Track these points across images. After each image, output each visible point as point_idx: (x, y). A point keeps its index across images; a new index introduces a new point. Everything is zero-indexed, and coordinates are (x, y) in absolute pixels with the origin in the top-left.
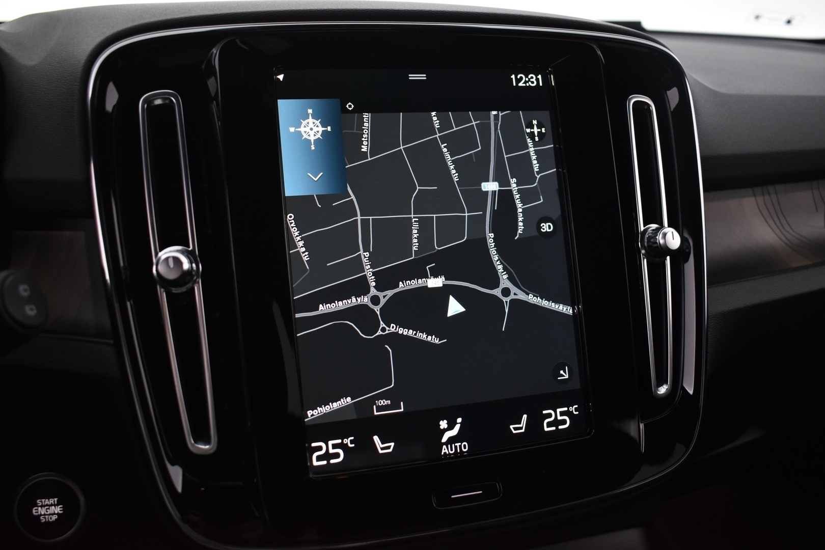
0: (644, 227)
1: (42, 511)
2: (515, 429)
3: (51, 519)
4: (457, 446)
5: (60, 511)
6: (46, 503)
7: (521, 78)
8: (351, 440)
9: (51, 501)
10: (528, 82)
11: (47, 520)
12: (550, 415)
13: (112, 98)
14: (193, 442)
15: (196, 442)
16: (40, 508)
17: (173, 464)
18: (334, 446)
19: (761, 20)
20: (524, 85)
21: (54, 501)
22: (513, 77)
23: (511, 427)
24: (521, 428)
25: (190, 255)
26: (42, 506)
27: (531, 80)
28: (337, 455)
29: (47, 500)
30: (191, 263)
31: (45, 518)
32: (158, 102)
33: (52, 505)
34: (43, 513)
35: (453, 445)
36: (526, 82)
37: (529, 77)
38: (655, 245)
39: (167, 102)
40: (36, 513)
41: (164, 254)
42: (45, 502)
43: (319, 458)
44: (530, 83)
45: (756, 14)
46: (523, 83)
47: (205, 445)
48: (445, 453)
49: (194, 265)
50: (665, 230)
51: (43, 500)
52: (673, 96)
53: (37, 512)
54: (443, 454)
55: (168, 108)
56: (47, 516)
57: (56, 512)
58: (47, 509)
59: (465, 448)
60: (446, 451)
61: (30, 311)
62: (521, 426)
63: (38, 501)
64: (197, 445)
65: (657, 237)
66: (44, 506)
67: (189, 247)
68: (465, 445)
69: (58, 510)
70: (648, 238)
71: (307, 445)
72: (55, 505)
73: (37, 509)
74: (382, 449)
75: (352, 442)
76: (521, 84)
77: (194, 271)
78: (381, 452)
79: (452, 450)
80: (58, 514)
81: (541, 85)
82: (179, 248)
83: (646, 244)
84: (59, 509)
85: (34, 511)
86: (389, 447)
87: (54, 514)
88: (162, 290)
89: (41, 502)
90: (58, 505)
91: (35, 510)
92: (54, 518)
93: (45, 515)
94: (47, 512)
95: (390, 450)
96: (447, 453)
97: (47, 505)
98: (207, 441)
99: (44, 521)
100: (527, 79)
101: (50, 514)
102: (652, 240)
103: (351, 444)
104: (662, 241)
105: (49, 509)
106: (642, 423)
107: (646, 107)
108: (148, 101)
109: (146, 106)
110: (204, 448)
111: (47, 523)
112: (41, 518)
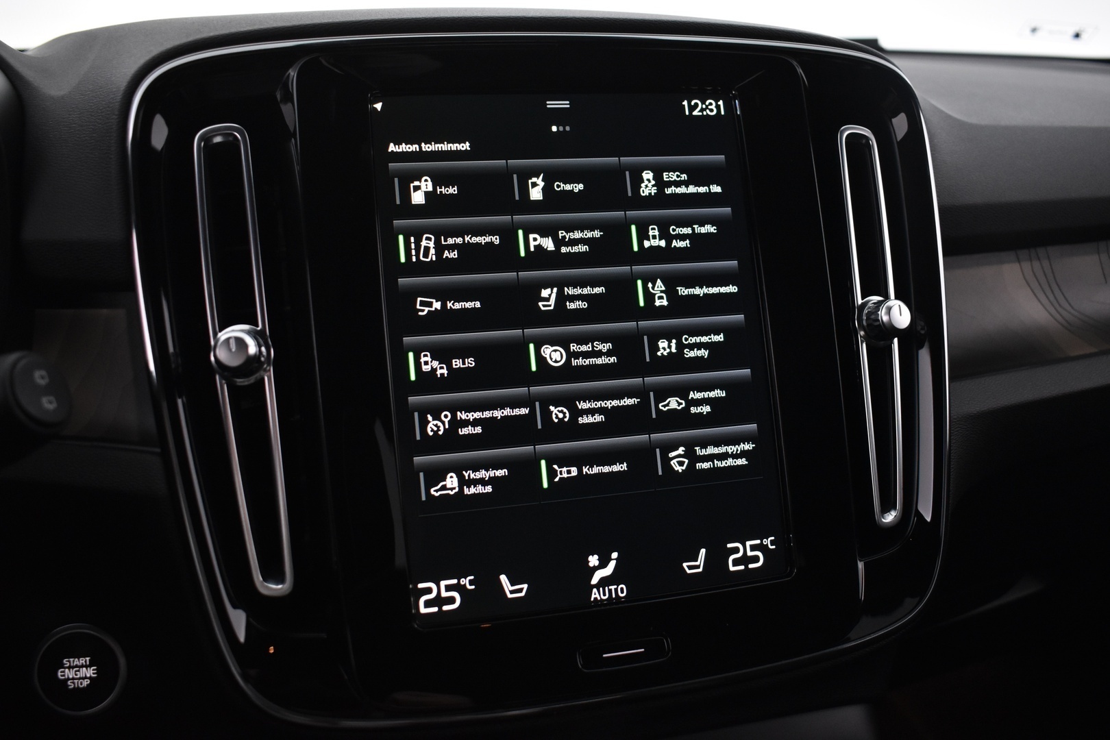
0: (862, 300)
1: (70, 674)
2: (690, 567)
3: (81, 684)
4: (611, 589)
5: (93, 674)
6: (75, 663)
7: (696, 105)
8: (470, 580)
9: (82, 661)
10: (705, 110)
11: (76, 686)
12: (736, 550)
13: (160, 135)
14: (261, 579)
15: (265, 579)
16: (67, 670)
17: (235, 607)
18: (448, 588)
19: (1038, 34)
20: (701, 114)
21: (86, 661)
22: (685, 103)
23: (685, 565)
24: (698, 567)
25: (255, 335)
26: (70, 668)
27: (710, 107)
28: (451, 600)
29: (76, 659)
30: (259, 346)
31: (74, 683)
32: (218, 139)
33: (82, 666)
34: (71, 677)
35: (607, 588)
36: (702, 110)
37: (707, 103)
38: (877, 323)
39: (231, 139)
40: (62, 676)
41: (223, 336)
42: (73, 661)
43: (428, 604)
44: (708, 110)
45: (1033, 25)
46: (699, 112)
47: (277, 584)
48: (596, 599)
49: (263, 349)
50: (890, 303)
51: (72, 660)
52: (900, 124)
53: (64, 676)
54: (592, 599)
55: (231, 146)
56: (76, 681)
57: (88, 675)
58: (76, 671)
59: (622, 592)
60: (597, 596)
61: (49, 404)
62: (697, 563)
63: (65, 661)
64: (266, 584)
65: (879, 313)
66: (73, 667)
67: (258, 326)
68: (622, 589)
69: (90, 672)
70: (867, 314)
71: (411, 586)
72: (86, 667)
73: (64, 672)
74: (512, 592)
75: (471, 583)
76: (696, 113)
77: (263, 356)
78: (510, 596)
79: (604, 595)
80: (90, 678)
81: (723, 113)
82: (246, 327)
83: (864, 323)
84: (92, 672)
85: (59, 674)
86: (520, 590)
87: (86, 678)
88: (224, 382)
89: (69, 661)
90: (90, 666)
91: (61, 672)
92: (86, 683)
93: (73, 679)
94: (76, 675)
95: (522, 594)
96: (599, 598)
97: (76, 666)
98: (280, 579)
99: (72, 687)
100: (704, 106)
101: (80, 679)
102: (873, 317)
103: (470, 585)
104: (885, 318)
105: (79, 671)
106: (861, 561)
107: (864, 141)
108: (206, 139)
109: (203, 144)
110: (275, 588)
111: (77, 690)
112: (69, 682)
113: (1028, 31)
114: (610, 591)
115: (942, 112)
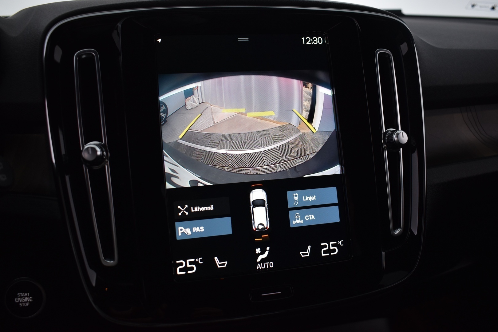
0: (385, 130)
1: (20, 300)
2: (303, 254)
3: (26, 305)
4: (266, 264)
5: (31, 300)
6: (23, 295)
7: (308, 39)
8: (200, 259)
9: (26, 294)
10: (312, 41)
11: (23, 305)
12: (325, 246)
14: (103, 258)
15: (105, 258)
16: (19, 298)
17: (91, 269)
18: (190, 263)
20: (310, 43)
21: (27, 294)
22: (303, 38)
23: (301, 253)
24: (307, 254)
25: (102, 147)
26: (20, 297)
27: (314, 40)
28: (192, 269)
29: (23, 293)
30: (102, 151)
31: (22, 304)
32: (84, 56)
33: (26, 297)
34: (21, 301)
35: (264, 263)
36: (311, 42)
37: (313, 39)
38: (392, 141)
40: (17, 301)
41: (86, 147)
42: (22, 294)
43: (181, 270)
44: (313, 42)
45: (473, 3)
46: (309, 43)
48: (259, 268)
49: (105, 153)
50: (398, 132)
51: (21, 294)
52: (404, 48)
53: (18, 301)
54: (257, 269)
55: (90, 58)
56: (23, 303)
58: (23, 299)
59: (271, 266)
60: (260, 267)
61: (3, 178)
62: (307, 252)
63: (18, 294)
64: (106, 260)
65: (393, 136)
67: (102, 142)
68: (271, 264)
70: (387, 137)
71: (173, 262)
72: (28, 297)
73: (18, 299)
74: (220, 265)
75: (201, 261)
76: (308, 43)
77: (105, 156)
78: (219, 267)
79: (263, 267)
80: (30, 302)
82: (97, 142)
83: (386, 141)
85: (16, 300)
86: (224, 264)
87: (28, 302)
88: (87, 168)
89: (20, 294)
91: (17, 299)
92: (27, 304)
93: (22, 302)
95: (225, 266)
96: (261, 268)
97: (23, 297)
98: (112, 258)
99: (21, 306)
100: (312, 40)
101: (25, 302)
102: (390, 138)
103: (201, 262)
104: (396, 139)
105: (24, 299)
106: (383, 252)
107: (387, 56)
108: (79, 56)
109: (78, 58)
110: (110, 262)
111: (24, 307)
112: (20, 304)
113: (470, 6)
114: (266, 265)
115: (425, 42)
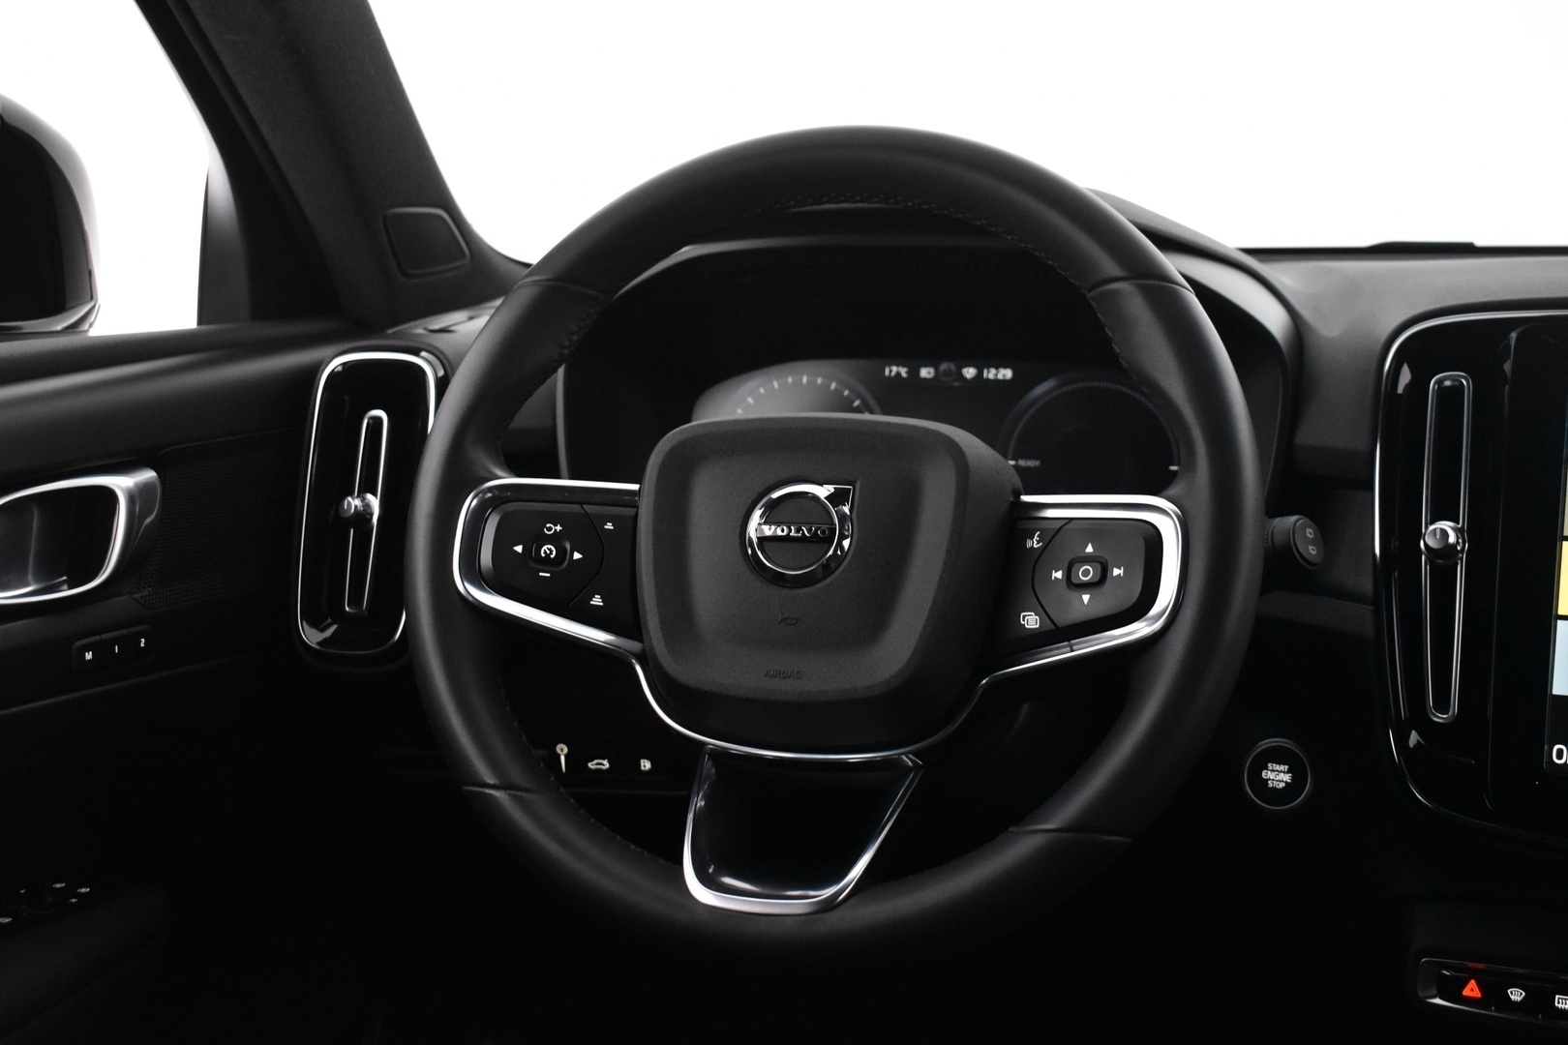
1: (1271, 775)
3: (1278, 785)
5: (1289, 779)
6: (1277, 768)
9: (1282, 768)
11: (1274, 786)
13: (1406, 376)
14: (1432, 709)
15: (1435, 709)
16: (1270, 772)
21: (1285, 769)
25: (1458, 531)
26: (1272, 771)
29: (1278, 766)
30: (1458, 538)
31: (1273, 783)
32: (1448, 383)
33: (1281, 772)
34: (1272, 778)
39: (1457, 383)
40: (1265, 776)
41: (1431, 528)
47: (1443, 713)
49: (1460, 540)
51: (1275, 765)
53: (1267, 776)
55: (1458, 389)
56: (1275, 782)
57: (1285, 780)
58: (1276, 775)
61: (1312, 551)
63: (1269, 765)
64: (1435, 713)
66: (1275, 771)
67: (1459, 525)
69: (1287, 778)
72: (1284, 772)
73: (1267, 773)
77: (1460, 546)
80: (1286, 782)
82: (1451, 524)
87: (1283, 781)
88: (1427, 561)
89: (1273, 766)
90: (1288, 773)
91: (1265, 773)
92: (1282, 785)
93: (1273, 780)
94: (1276, 777)
97: (1277, 771)
98: (1446, 712)
99: (1271, 786)
101: (1278, 781)
105: (1278, 775)
108: (1440, 382)
109: (1437, 386)
110: (1442, 717)
111: (1274, 789)
112: (1269, 782)
